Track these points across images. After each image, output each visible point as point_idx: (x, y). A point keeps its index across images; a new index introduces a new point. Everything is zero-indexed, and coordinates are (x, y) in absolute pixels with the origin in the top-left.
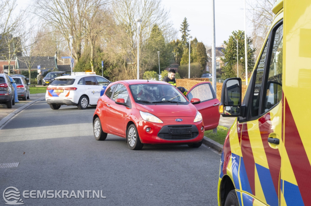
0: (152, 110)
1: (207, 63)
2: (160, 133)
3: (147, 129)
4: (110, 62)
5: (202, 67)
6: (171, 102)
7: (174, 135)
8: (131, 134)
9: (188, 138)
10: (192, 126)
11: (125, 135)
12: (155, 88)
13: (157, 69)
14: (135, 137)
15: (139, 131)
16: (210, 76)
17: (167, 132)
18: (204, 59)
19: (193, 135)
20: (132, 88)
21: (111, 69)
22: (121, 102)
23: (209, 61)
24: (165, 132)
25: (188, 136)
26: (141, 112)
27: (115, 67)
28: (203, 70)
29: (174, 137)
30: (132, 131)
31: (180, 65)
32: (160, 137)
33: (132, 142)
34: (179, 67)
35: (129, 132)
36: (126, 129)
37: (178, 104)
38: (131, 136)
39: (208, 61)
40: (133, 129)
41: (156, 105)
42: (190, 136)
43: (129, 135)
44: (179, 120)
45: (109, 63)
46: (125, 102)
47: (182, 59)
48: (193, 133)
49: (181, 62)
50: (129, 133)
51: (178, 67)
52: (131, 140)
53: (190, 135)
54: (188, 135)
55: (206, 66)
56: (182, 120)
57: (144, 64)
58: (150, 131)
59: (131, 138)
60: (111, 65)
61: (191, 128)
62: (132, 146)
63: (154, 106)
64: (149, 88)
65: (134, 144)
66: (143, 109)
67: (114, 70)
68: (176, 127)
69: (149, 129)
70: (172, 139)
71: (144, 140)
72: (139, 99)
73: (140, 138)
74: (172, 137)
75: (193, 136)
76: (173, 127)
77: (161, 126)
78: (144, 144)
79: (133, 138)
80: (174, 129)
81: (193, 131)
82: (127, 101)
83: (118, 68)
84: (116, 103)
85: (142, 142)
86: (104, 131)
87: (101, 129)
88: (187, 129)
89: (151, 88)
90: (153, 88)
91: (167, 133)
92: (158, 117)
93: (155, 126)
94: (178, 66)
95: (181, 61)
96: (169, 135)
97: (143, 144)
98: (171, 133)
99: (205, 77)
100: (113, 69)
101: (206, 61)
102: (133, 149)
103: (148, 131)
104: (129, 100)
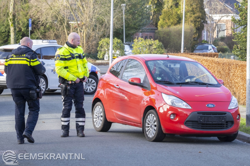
0: (178, 93)
1: (205, 25)
2: (187, 121)
3: (171, 115)
4: (41, 20)
5: (196, 33)
6: (199, 84)
7: (204, 124)
8: (149, 121)
9: (222, 128)
10: (226, 113)
11: (140, 124)
12: (178, 66)
13: (120, 34)
14: (155, 126)
15: (162, 118)
16: (211, 49)
17: (196, 120)
18: (200, 19)
19: (227, 124)
20: (149, 65)
21: (41, 33)
22: (135, 82)
23: (209, 22)
24: (193, 120)
25: (221, 126)
26: (163, 95)
27: (49, 29)
28: (198, 38)
29: (204, 126)
30: (151, 118)
31: (157, 29)
32: (187, 126)
33: (151, 132)
34: (156, 31)
35: (147, 119)
36: (142, 115)
37: (208, 86)
38: (149, 124)
39: (206, 22)
40: (153, 115)
41: (181, 86)
42: (224, 126)
43: (146, 124)
44: (210, 106)
45: (39, 21)
46: (142, 82)
47: (161, 17)
48: (227, 122)
49: (160, 23)
50: (147, 121)
51: (154, 32)
52: (149, 129)
53: (224, 124)
54: (221, 124)
55: (203, 31)
56: (214, 106)
57: (98, 25)
58: (175, 119)
59: (149, 127)
60: (42, 25)
61: (226, 117)
62: (151, 137)
63: (178, 87)
64: (170, 65)
65: (153, 134)
66: (166, 91)
67: (47, 34)
68: (207, 114)
69: (173, 116)
70: (202, 128)
71: (167, 129)
72: (159, 79)
73: (162, 126)
74: (202, 126)
75: (226, 126)
76: (203, 114)
77: (188, 113)
78: (167, 134)
79: (153, 126)
80: (205, 117)
81: (227, 120)
82: (144, 81)
83: (54, 32)
84: (130, 83)
85: (164, 132)
86: (108, 120)
87: (103, 116)
88: (220, 117)
89: (172, 66)
90: (175, 65)
91: (197, 122)
92: (185, 101)
93: (181, 112)
94: (154, 29)
95: (159, 20)
96: (198, 124)
97: (165, 134)
98: (201, 122)
99: (201, 49)
100: (45, 32)
101: (203, 22)
102: (153, 140)
103: (172, 119)
104: (147, 80)
